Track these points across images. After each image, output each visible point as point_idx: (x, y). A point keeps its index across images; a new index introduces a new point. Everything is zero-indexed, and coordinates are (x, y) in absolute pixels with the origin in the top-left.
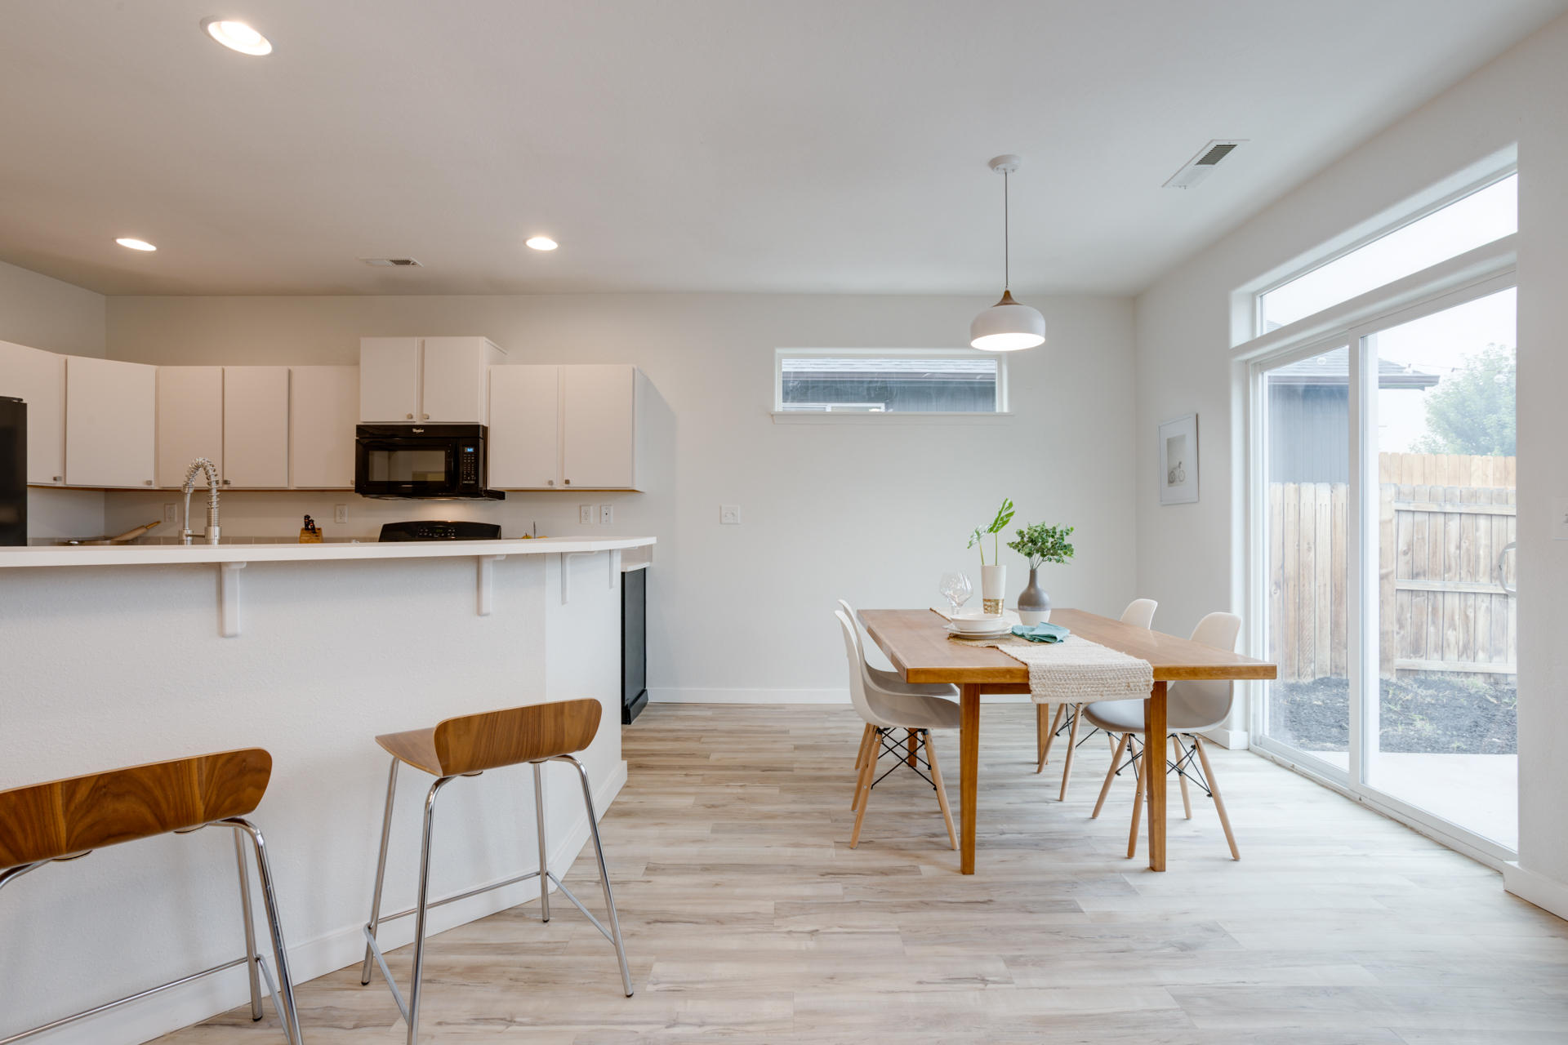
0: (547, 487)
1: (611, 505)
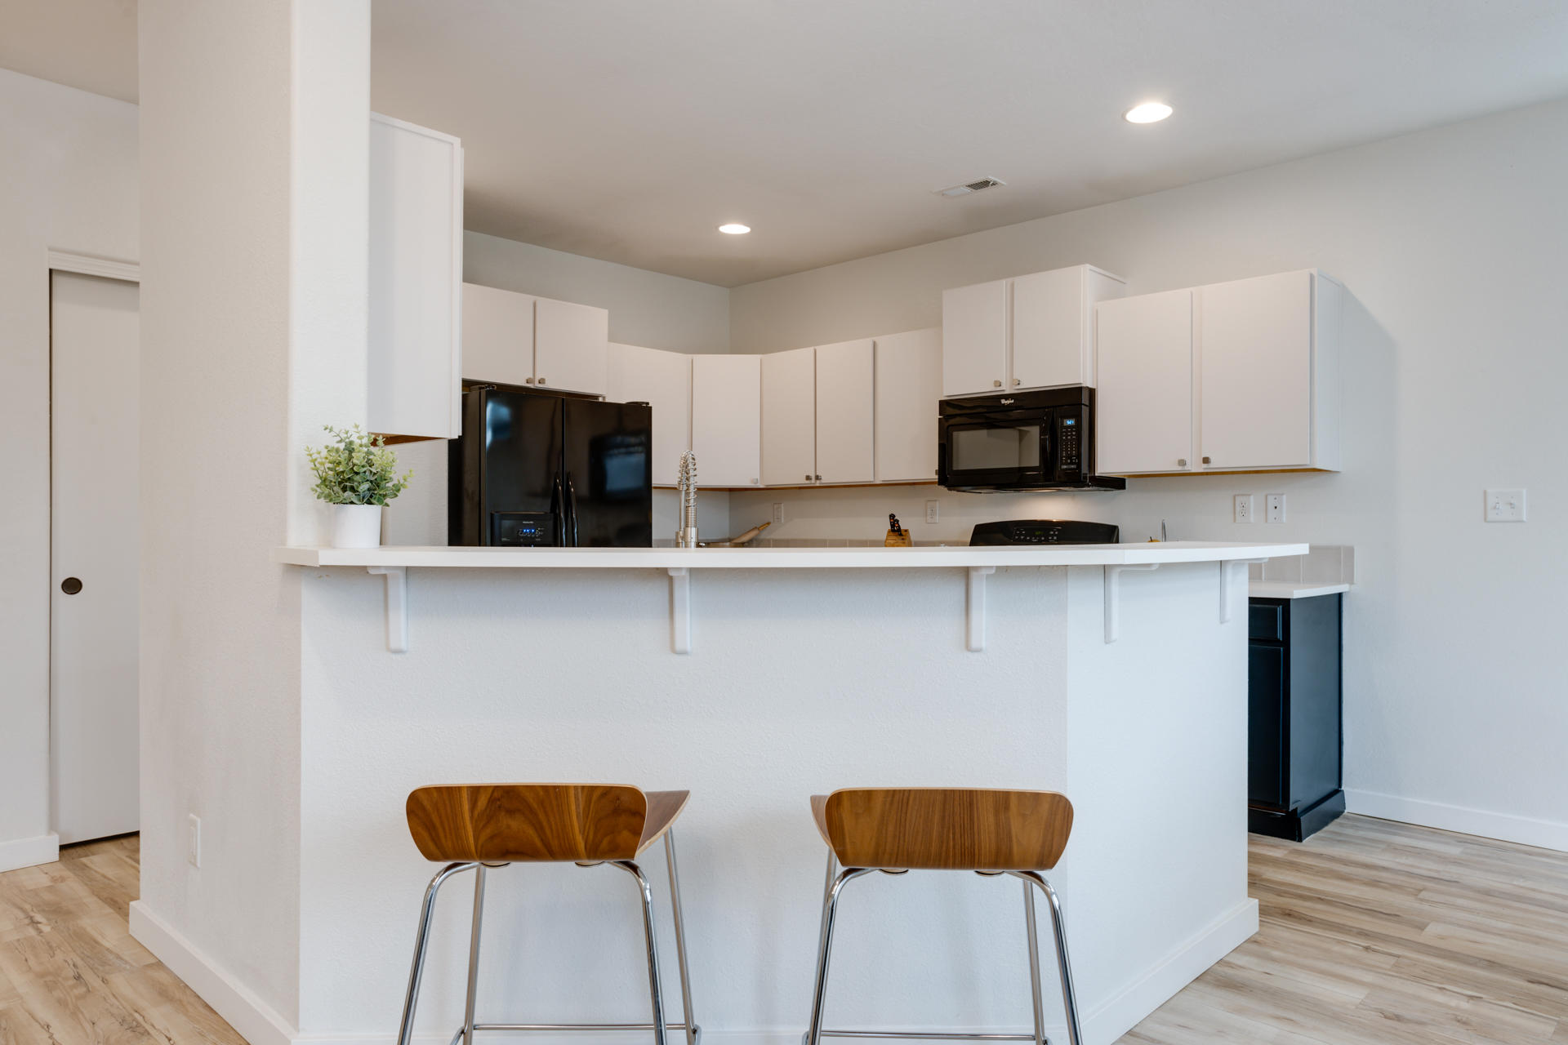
0: (1177, 469)
1: (1283, 494)
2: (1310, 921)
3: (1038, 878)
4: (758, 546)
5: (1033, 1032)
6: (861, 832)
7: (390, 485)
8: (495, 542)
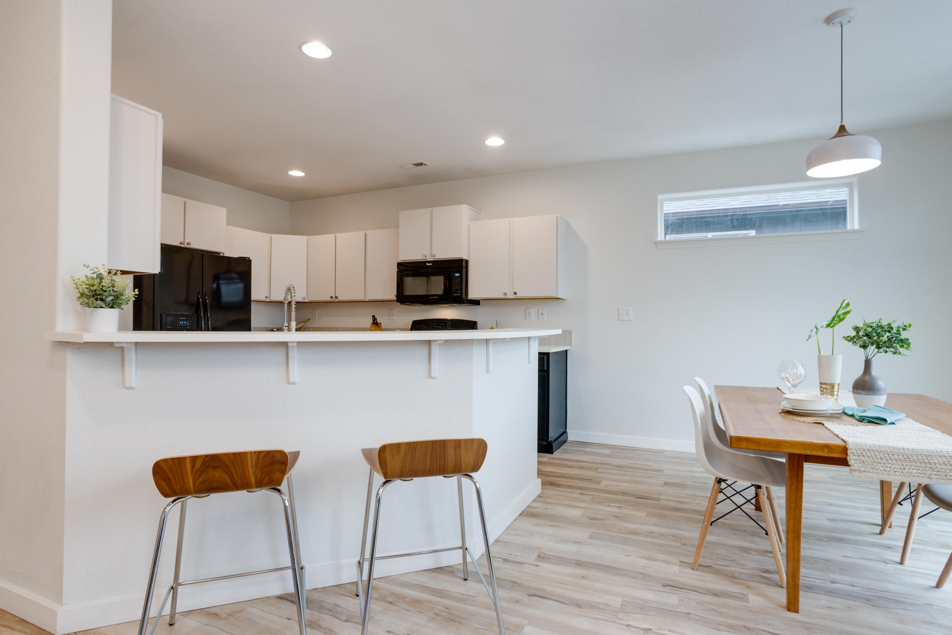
0: (503, 297)
1: (544, 308)
3: (471, 476)
6: (395, 463)
8: (162, 328)
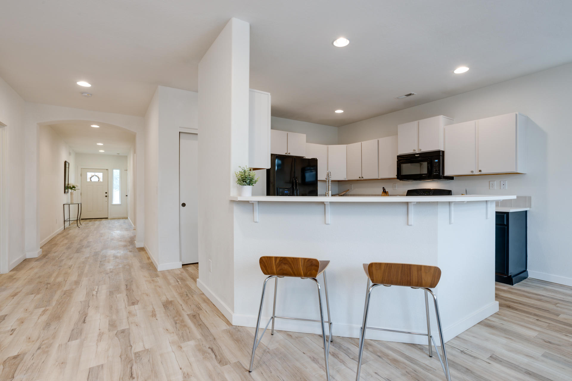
0: (471, 174)
1: (506, 181)
2: (517, 310)
3: (430, 290)
4: (346, 196)
5: (427, 333)
6: (378, 275)
7: (254, 180)
8: (278, 195)
